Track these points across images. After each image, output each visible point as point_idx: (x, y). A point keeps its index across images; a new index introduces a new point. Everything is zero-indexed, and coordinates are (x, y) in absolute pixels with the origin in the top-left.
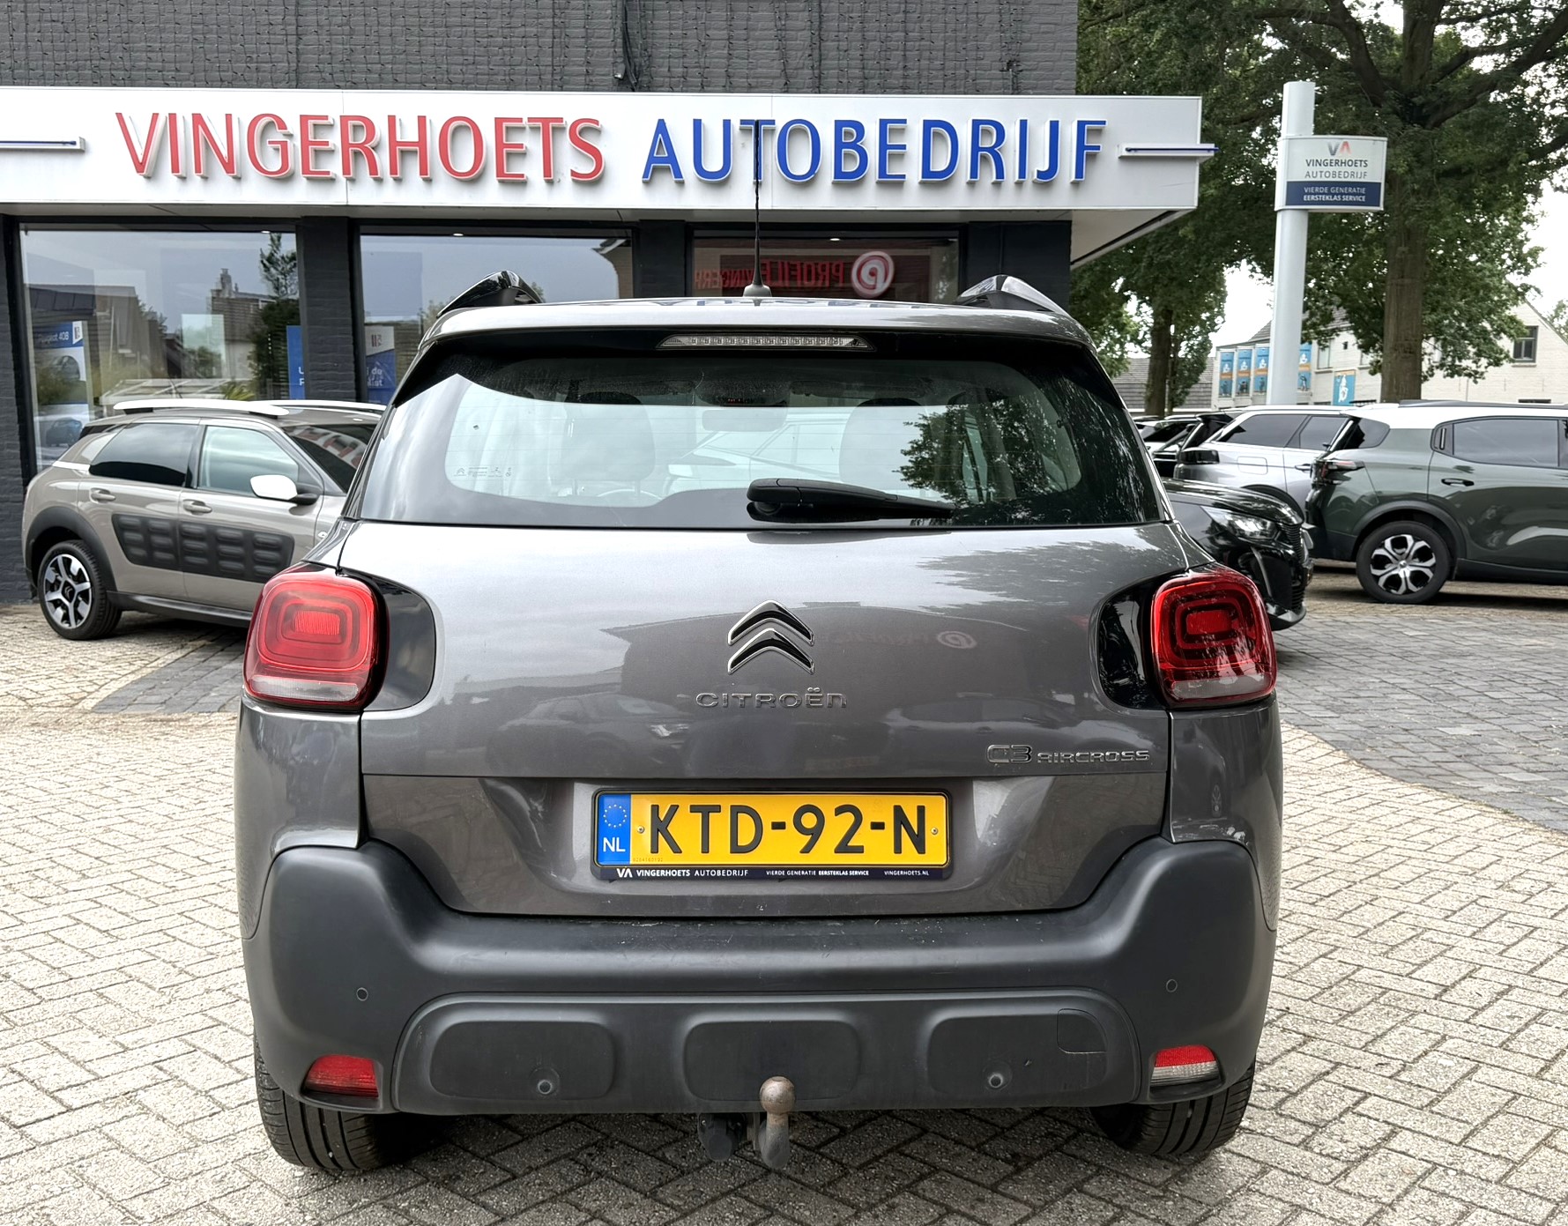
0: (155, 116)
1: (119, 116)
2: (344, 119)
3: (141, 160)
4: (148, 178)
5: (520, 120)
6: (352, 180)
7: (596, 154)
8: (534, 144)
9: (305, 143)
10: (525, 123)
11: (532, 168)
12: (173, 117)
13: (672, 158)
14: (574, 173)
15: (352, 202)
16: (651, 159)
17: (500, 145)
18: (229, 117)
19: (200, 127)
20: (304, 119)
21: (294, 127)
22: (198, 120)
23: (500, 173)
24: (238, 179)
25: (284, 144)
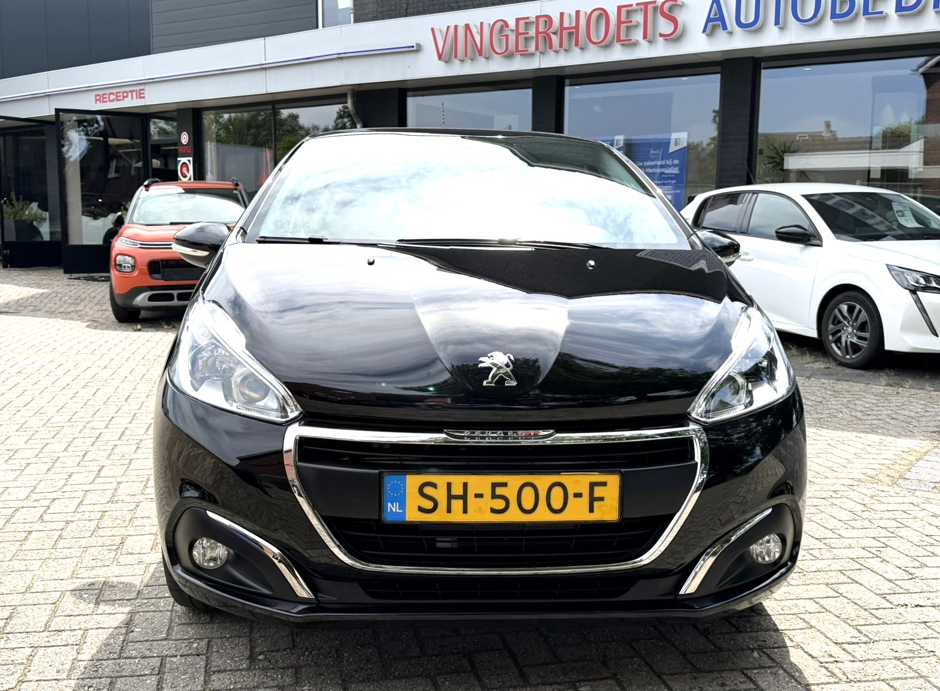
0: (448, 27)
1: (432, 29)
2: (538, 17)
3: (440, 52)
4: (446, 62)
5: (631, 5)
6: (542, 53)
7: (674, 21)
8: (639, 18)
9: (518, 34)
10: (635, 7)
11: (638, 35)
12: (456, 27)
13: (722, 18)
14: (661, 35)
15: (541, 67)
16: (709, 20)
17: (619, 22)
18: (482, 23)
19: (468, 32)
20: (518, 20)
21: (512, 24)
22: (467, 27)
23: (619, 40)
24: (487, 58)
25: (507, 36)
